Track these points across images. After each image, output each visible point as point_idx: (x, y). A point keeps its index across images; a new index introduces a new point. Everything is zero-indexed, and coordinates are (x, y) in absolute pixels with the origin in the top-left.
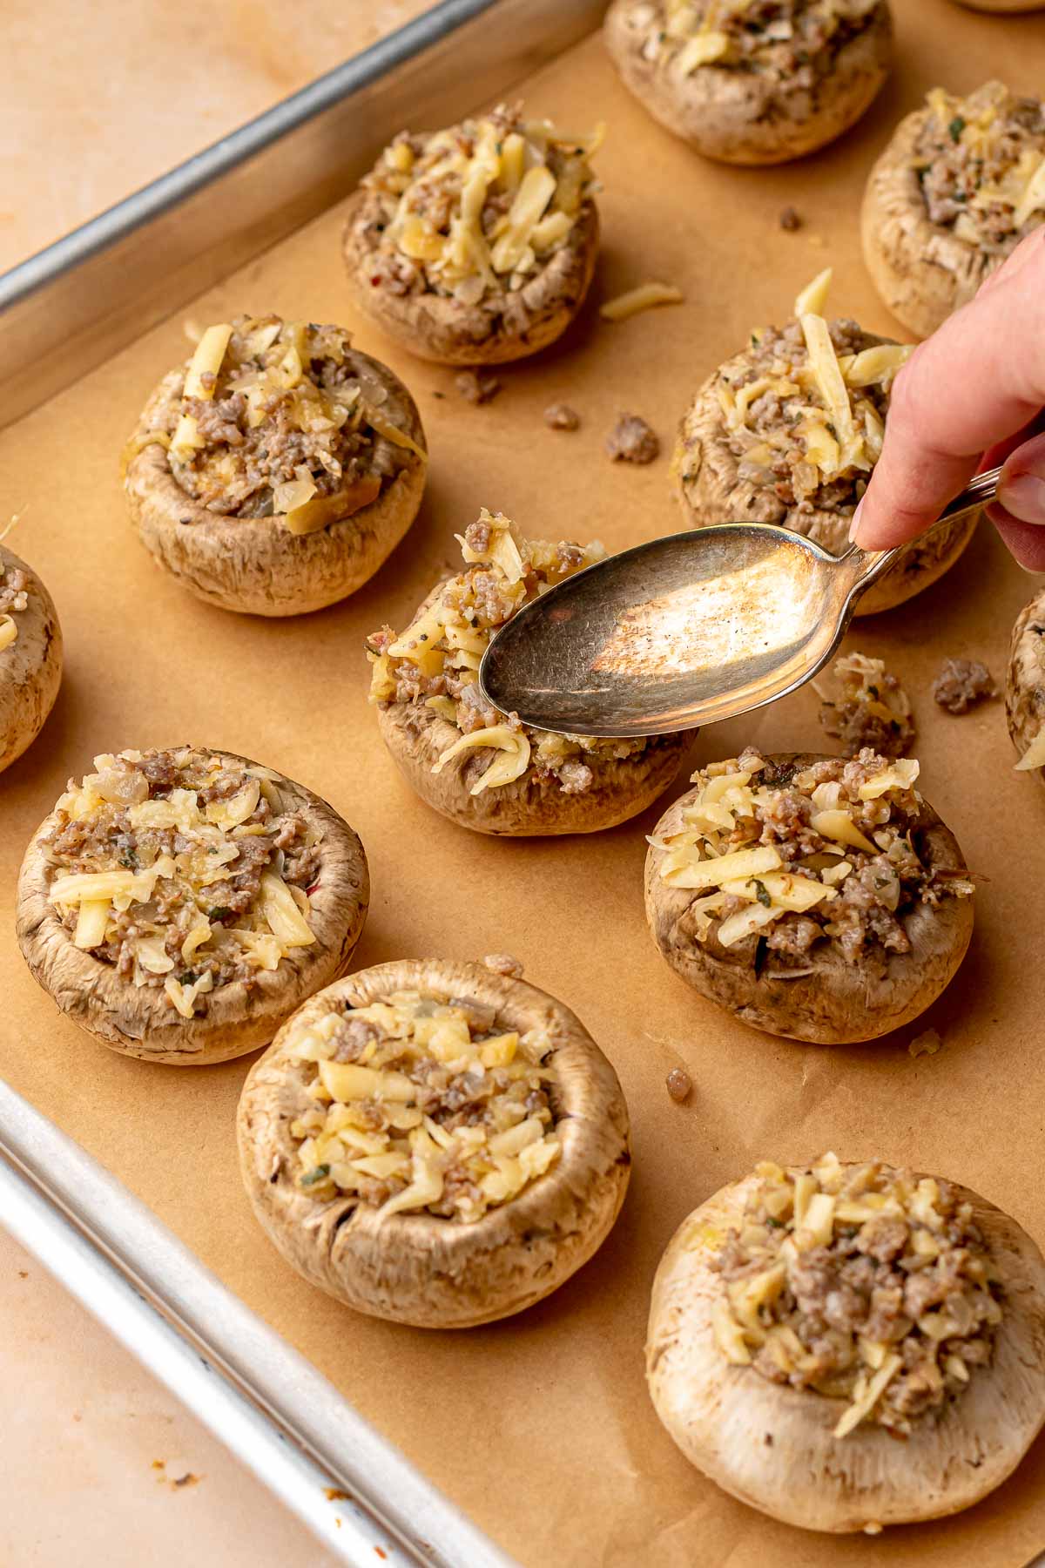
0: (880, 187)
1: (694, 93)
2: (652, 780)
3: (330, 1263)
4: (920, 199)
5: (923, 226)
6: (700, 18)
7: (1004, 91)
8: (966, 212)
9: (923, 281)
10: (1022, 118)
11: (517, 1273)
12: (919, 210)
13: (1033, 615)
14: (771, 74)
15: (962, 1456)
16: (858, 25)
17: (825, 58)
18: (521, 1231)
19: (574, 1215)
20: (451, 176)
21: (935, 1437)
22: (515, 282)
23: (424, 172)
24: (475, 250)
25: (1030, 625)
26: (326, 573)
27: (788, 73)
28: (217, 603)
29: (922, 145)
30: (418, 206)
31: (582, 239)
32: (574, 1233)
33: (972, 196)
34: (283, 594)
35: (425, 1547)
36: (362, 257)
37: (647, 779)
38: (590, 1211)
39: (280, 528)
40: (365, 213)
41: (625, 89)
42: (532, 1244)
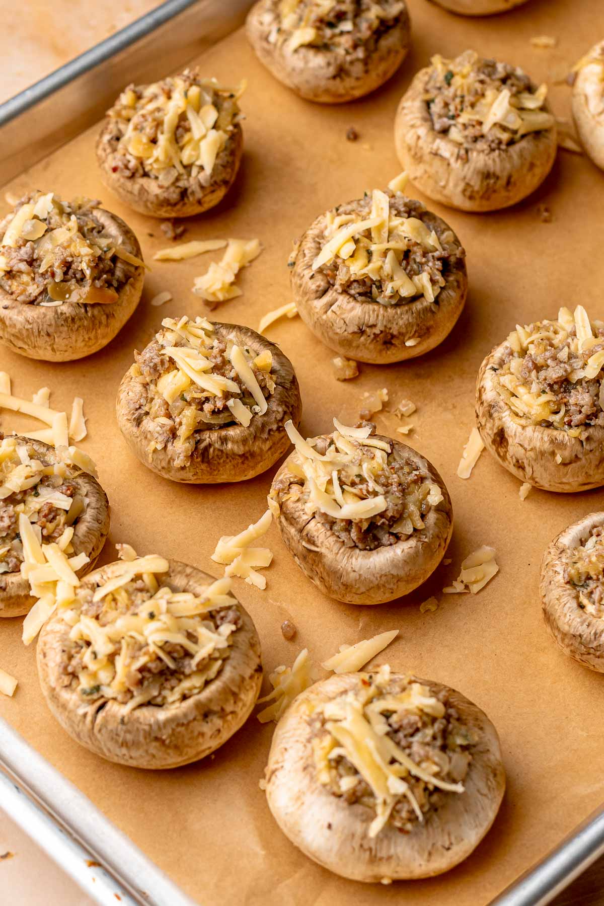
0: (405, 111)
1: (296, 62)
2: (273, 450)
3: (93, 733)
4: (428, 118)
5: (431, 133)
6: (300, 19)
7: (476, 56)
8: (455, 125)
9: (431, 165)
10: (486, 71)
11: (200, 737)
12: (429, 123)
13: (491, 360)
14: (341, 51)
15: (439, 844)
16: (391, 23)
17: (372, 42)
18: (202, 712)
19: (232, 701)
20: (159, 110)
21: (425, 832)
22: (194, 171)
23: (143, 108)
24: (172, 152)
25: (489, 366)
26: (86, 337)
27: (351, 50)
28: (24, 354)
29: (429, 86)
30: (139, 127)
31: (233, 146)
32: (232, 713)
33: (458, 116)
34: (60, 349)
35: (143, 894)
36: (107, 156)
37: (270, 448)
38: (241, 700)
39: (59, 311)
40: (109, 131)
41: (257, 59)
42: (209, 719)
